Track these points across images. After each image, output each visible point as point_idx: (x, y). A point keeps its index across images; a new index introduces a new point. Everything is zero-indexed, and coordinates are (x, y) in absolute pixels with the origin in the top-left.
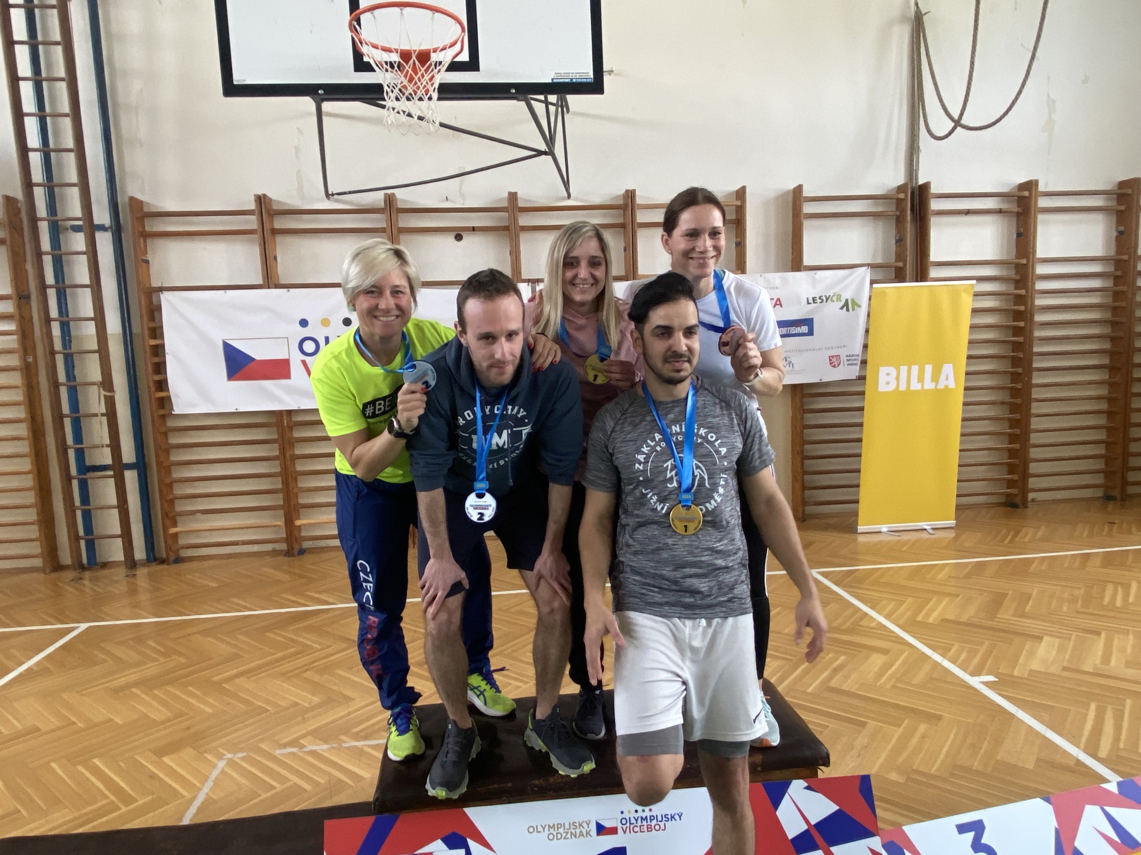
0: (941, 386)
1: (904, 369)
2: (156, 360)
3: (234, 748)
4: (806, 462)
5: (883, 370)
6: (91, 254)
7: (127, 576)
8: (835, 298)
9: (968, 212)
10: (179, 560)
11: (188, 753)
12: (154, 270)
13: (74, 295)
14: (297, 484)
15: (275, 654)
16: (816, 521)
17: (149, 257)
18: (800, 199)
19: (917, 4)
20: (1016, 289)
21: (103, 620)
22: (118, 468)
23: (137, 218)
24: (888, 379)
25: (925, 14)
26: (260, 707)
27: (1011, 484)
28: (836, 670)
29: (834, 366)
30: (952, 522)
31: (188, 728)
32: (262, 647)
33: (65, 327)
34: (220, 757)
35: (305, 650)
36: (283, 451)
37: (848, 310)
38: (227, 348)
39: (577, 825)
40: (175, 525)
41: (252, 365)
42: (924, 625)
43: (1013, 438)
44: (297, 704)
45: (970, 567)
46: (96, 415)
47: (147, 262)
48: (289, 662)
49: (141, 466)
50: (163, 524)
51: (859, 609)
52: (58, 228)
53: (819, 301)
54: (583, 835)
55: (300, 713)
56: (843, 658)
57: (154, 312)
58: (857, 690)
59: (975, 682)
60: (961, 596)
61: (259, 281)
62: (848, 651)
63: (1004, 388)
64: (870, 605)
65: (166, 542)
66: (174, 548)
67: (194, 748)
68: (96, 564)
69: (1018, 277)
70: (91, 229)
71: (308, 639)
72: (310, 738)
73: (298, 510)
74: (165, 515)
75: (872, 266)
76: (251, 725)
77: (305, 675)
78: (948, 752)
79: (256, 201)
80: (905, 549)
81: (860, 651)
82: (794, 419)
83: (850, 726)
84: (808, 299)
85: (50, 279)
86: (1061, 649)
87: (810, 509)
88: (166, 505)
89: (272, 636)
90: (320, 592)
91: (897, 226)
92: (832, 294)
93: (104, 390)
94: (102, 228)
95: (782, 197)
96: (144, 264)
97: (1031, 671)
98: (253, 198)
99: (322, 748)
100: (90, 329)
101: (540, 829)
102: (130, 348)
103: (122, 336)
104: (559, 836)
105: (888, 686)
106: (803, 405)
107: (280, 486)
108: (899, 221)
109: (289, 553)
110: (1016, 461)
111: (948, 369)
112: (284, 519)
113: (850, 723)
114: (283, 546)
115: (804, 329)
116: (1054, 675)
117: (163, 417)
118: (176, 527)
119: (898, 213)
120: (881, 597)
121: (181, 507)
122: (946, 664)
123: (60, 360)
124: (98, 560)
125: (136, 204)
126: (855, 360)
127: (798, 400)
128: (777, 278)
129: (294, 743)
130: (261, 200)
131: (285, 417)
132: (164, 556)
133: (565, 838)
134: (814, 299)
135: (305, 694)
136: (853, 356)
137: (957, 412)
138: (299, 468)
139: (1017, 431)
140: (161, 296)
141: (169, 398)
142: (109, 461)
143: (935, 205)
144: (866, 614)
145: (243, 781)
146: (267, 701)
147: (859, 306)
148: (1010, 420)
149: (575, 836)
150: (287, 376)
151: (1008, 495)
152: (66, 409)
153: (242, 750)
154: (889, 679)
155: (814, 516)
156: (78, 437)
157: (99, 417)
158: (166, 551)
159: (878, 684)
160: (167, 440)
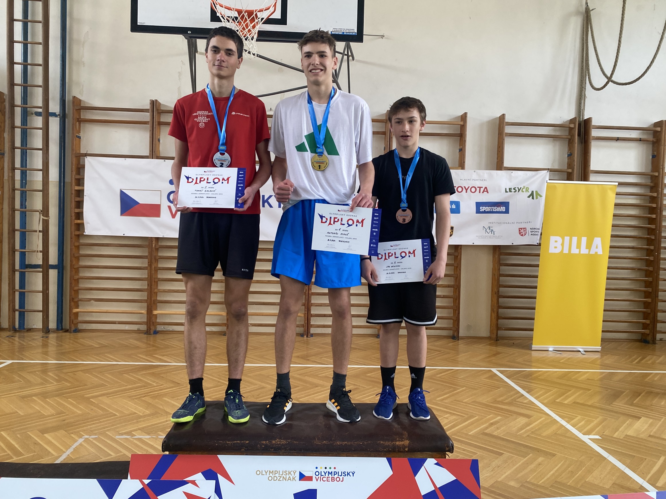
0: (592, 252)
1: (567, 239)
2: (78, 199)
3: (91, 432)
4: (501, 300)
5: (553, 239)
6: (45, 130)
7: (42, 337)
8: (524, 190)
9: (618, 139)
10: (77, 331)
11: (61, 433)
12: (83, 143)
13: (31, 155)
14: (157, 286)
15: (127, 386)
16: (506, 341)
17: (81, 135)
18: (503, 124)
19: (587, 3)
20: (651, 192)
21: (23, 360)
22: (46, 267)
23: (77, 110)
24: (556, 245)
25: (592, 10)
26: (112, 413)
27: (645, 326)
28: (492, 424)
29: (522, 235)
30: (599, 348)
31: (64, 420)
32: (120, 381)
33: (24, 174)
34: (81, 436)
35: (146, 385)
36: (150, 264)
37: (533, 198)
38: (122, 194)
39: (288, 472)
40: (77, 307)
41: (136, 207)
42: (561, 404)
43: (647, 295)
44: (135, 413)
45: (604, 375)
46: (36, 231)
47: (80, 138)
48: (135, 391)
49: (60, 267)
50: (70, 305)
51: (519, 392)
52: (27, 113)
53: (513, 191)
54: (290, 479)
55: (135, 418)
56: (499, 418)
57: (80, 169)
58: (502, 436)
59: (585, 438)
60: (592, 390)
61: (147, 154)
62: (503, 414)
63: (641, 259)
64: (527, 390)
65: (70, 317)
66: (75, 322)
67: (66, 431)
68: (24, 329)
69: (652, 185)
70: (47, 115)
71: (149, 380)
72: (139, 431)
73: (156, 304)
74: (72, 300)
75: (550, 170)
76: (103, 421)
77: (143, 399)
78: (553, 474)
79: (150, 104)
80: (561, 361)
81: (512, 415)
82: (494, 269)
83: (492, 454)
84: (506, 189)
85: (18, 143)
86: (651, 425)
87: (501, 333)
88: (73, 293)
89: (127, 376)
90: (163, 356)
91: (569, 145)
92: (522, 187)
93: (43, 216)
94: (54, 115)
95: (491, 122)
96: (78, 139)
97: (626, 435)
98: (148, 102)
99: (146, 437)
100: (39, 177)
101: (264, 473)
102: (62, 191)
103: (58, 183)
104: (275, 478)
105: (525, 436)
106: (500, 261)
107: (146, 288)
108: (570, 142)
109: (147, 332)
110: (649, 311)
111: (597, 241)
112: (146, 310)
113: (492, 452)
114: (144, 327)
115: (503, 209)
116: (642, 439)
117: (78, 236)
118: (78, 308)
119: (569, 137)
120: (536, 387)
121: (82, 295)
122: (569, 427)
123: (18, 194)
124: (25, 327)
125: (76, 101)
126: (536, 232)
127: (497, 256)
128: (486, 174)
129: (129, 433)
130: (154, 103)
131: (154, 242)
132: (68, 328)
133: (279, 480)
134: (510, 189)
135: (141, 408)
136: (535, 229)
137: (604, 273)
138: (160, 276)
139: (650, 290)
140: (86, 159)
141: (83, 224)
142: (40, 262)
143: (594, 133)
144: (523, 395)
145: (92, 450)
146: (117, 411)
147: (541, 196)
148: (645, 281)
149: (286, 480)
150: (158, 215)
151: (643, 334)
152: (17, 226)
153: (95, 434)
154: (526, 432)
155: (504, 338)
156: (23, 245)
157: (37, 233)
158: (70, 325)
159: (518, 434)
160: (79, 252)
